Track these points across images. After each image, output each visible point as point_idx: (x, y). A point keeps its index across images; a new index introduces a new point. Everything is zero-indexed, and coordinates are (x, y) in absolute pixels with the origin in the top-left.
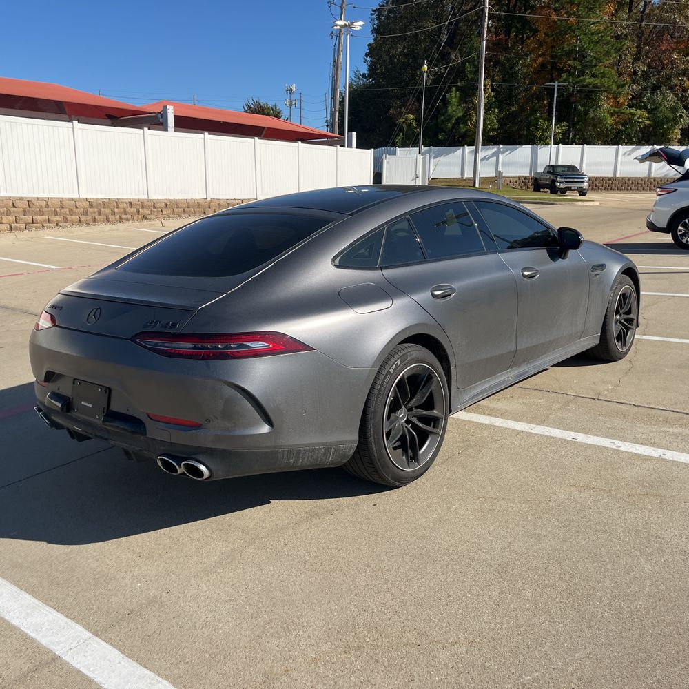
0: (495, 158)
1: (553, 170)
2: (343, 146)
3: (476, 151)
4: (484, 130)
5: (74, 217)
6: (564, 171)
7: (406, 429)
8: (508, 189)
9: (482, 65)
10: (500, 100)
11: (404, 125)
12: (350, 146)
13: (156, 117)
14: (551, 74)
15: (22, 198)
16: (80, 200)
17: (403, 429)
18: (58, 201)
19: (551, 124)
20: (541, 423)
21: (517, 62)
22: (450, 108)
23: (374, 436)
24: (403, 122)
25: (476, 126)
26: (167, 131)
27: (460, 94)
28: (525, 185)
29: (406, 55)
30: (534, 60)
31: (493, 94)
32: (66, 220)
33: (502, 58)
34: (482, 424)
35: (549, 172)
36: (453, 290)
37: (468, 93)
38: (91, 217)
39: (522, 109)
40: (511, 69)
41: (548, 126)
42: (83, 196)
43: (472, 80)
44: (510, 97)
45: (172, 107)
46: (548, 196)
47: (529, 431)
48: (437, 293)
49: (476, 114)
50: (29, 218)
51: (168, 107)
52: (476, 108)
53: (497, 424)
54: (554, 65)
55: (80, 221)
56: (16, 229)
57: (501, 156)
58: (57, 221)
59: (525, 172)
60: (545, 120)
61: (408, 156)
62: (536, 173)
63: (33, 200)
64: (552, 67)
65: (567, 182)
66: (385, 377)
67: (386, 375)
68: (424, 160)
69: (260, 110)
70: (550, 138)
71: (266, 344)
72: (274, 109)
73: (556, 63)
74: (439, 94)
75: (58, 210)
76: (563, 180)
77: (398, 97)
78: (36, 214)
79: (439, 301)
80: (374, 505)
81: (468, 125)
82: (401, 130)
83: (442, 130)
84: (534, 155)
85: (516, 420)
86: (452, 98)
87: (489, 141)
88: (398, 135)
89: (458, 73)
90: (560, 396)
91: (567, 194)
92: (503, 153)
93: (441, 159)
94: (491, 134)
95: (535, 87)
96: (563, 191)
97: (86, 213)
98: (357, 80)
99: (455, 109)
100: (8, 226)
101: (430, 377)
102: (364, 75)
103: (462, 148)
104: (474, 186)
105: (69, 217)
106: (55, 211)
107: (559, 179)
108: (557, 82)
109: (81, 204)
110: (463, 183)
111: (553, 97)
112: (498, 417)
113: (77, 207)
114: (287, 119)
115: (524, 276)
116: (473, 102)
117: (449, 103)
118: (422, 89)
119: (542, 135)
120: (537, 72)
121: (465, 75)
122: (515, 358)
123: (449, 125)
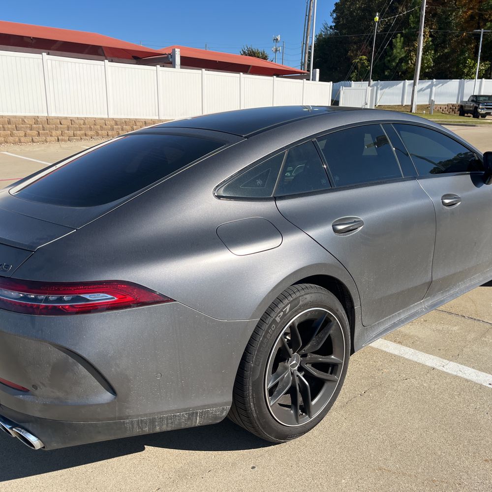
0: (429, 90)
1: (476, 99)
2: (308, 80)
3: (414, 84)
4: (422, 68)
5: (103, 132)
6: (486, 100)
7: (297, 379)
8: (438, 114)
9: (422, 16)
10: (436, 43)
11: (359, 64)
12: (314, 79)
13: (167, 57)
14: (479, 23)
15: (67, 117)
16: (108, 119)
17: (294, 379)
18: (93, 120)
19: (477, 62)
20: (454, 358)
21: (451, 14)
22: (395, 51)
23: (253, 395)
24: (358, 62)
25: (415, 64)
26: (175, 68)
27: (404, 39)
28: (453, 111)
29: (363, 10)
30: (465, 12)
31: (430, 39)
32: (98, 134)
33: (439, 11)
34: (391, 355)
35: (473, 101)
36: (360, 223)
37: (411, 39)
38: (116, 132)
39: (453, 51)
40: (446, 19)
41: (474, 65)
42: (111, 116)
43: (414, 28)
44: (444, 42)
45: (179, 50)
46: (471, 119)
47: (441, 368)
48: (340, 227)
49: (416, 55)
50: (71, 133)
51: (176, 50)
52: (416, 51)
53: (406, 356)
54: (481, 16)
55: (108, 135)
56: (62, 140)
57: (434, 88)
58: (91, 135)
59: (453, 101)
60: (472, 59)
61: (360, 88)
62: (462, 101)
63: (74, 119)
64: (479, 18)
65: (487, 108)
66: (270, 327)
67: (271, 325)
68: (372, 91)
69: (252, 54)
70: (475, 74)
71: (110, 296)
72: (263, 54)
73: (482, 15)
74: (388, 39)
75: (92, 126)
76: (484, 107)
77: (355, 43)
78: (76, 129)
79: (342, 236)
80: (253, 468)
81: (409, 64)
82: (356, 68)
83: (388, 68)
84: (461, 88)
85: (427, 352)
86: (397, 42)
87: (425, 76)
88: (353, 72)
89: (403, 23)
90: (477, 323)
91: (486, 118)
92: (436, 85)
93: (387, 90)
94: (427, 70)
95: (464, 34)
96: (484, 116)
97: (112, 129)
98: (326, 31)
99: (399, 51)
100: (56, 138)
101: (327, 321)
102: (331, 27)
103: (403, 82)
104: (411, 111)
105: (100, 132)
106: (91, 128)
107: (480, 107)
108: (483, 30)
109: (109, 122)
110: (403, 109)
111: (479, 42)
112: (409, 347)
113: (106, 125)
114: (272, 61)
115: (444, 204)
116: (414, 45)
117: (395, 46)
118: (373, 36)
119: (469, 71)
120: (467, 22)
121: (409, 24)
122: (429, 288)
123: (394, 64)
